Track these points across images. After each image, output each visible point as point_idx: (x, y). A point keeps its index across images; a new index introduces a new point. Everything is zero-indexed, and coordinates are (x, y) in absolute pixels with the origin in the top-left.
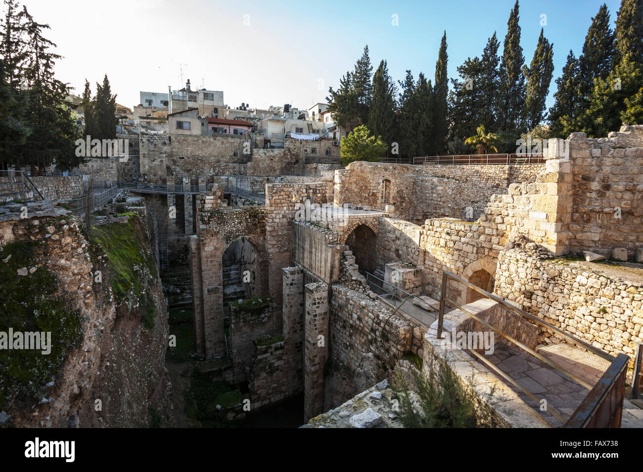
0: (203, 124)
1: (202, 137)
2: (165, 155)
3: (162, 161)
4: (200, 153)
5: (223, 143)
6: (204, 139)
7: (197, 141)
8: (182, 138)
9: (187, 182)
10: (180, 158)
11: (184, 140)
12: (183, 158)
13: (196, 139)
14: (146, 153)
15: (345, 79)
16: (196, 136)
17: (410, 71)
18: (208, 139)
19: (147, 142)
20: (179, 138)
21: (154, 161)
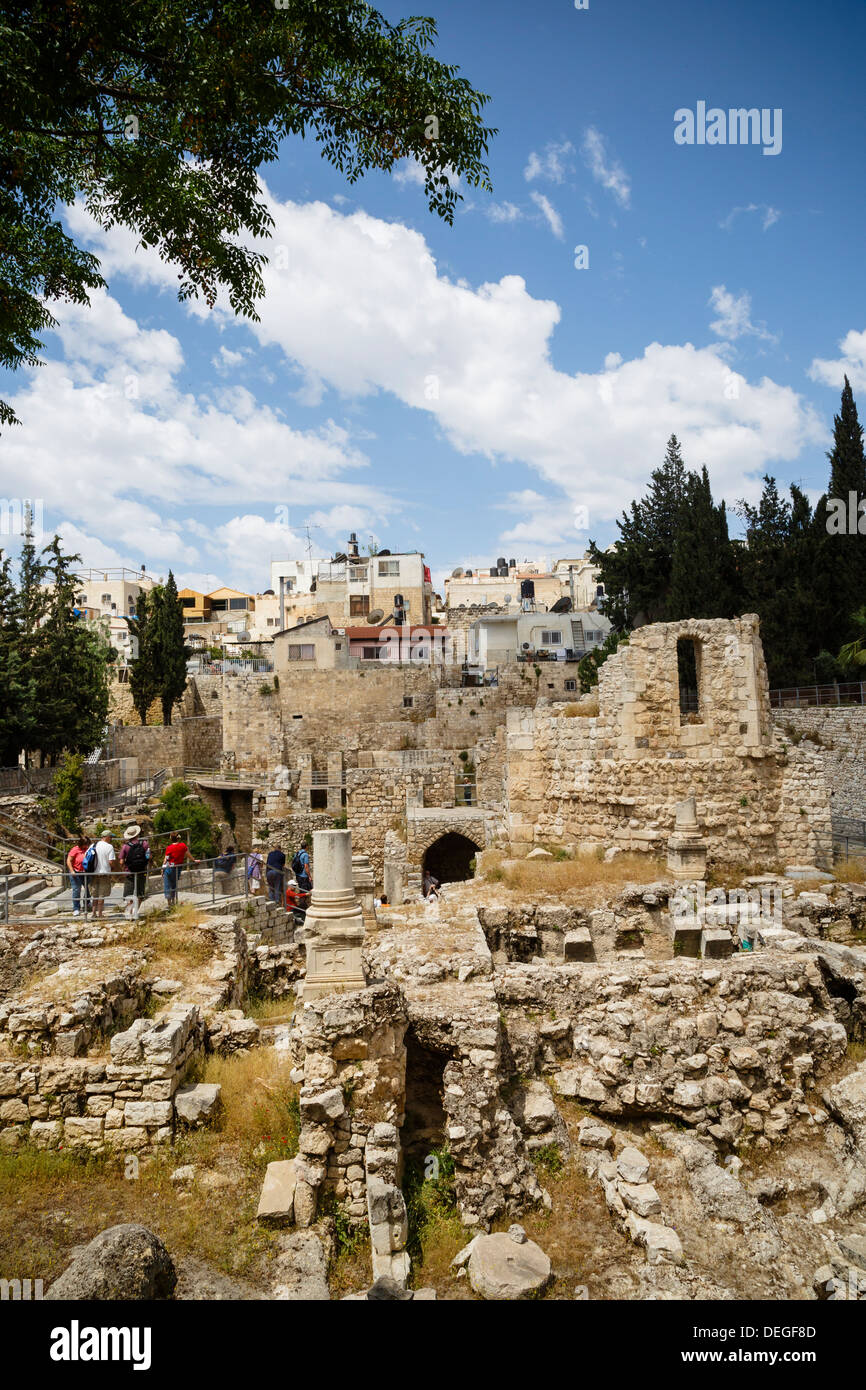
0: (338, 647)
1: (336, 673)
2: (266, 713)
3: (261, 725)
4: (332, 705)
5: (379, 681)
6: (340, 677)
7: (328, 680)
8: (299, 677)
9: (305, 765)
10: (295, 717)
11: (302, 681)
12: (300, 717)
13: (324, 676)
14: (234, 711)
15: (627, 520)
16: (325, 671)
17: (773, 480)
18: (348, 676)
19: (236, 689)
20: (293, 678)
21: (247, 725)
